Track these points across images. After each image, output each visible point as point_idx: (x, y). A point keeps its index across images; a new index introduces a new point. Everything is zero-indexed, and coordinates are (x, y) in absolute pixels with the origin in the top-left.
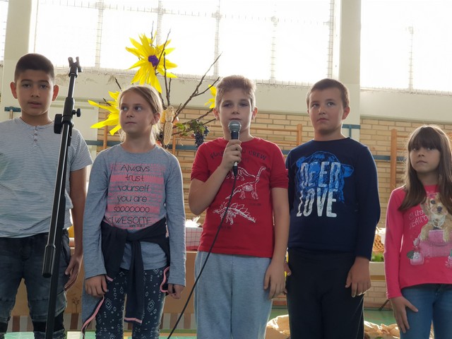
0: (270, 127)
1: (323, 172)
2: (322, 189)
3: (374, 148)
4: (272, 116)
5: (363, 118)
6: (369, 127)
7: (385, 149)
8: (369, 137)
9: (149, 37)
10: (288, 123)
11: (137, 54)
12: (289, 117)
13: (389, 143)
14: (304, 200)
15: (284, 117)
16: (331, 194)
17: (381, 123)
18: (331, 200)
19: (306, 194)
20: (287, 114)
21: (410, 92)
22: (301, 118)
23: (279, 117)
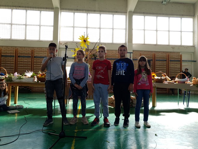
0: (112, 53)
1: (122, 65)
2: (122, 69)
5: (133, 51)
6: (135, 53)
9: (84, 36)
11: (81, 40)
14: (118, 71)
16: (124, 70)
18: (124, 71)
19: (118, 70)
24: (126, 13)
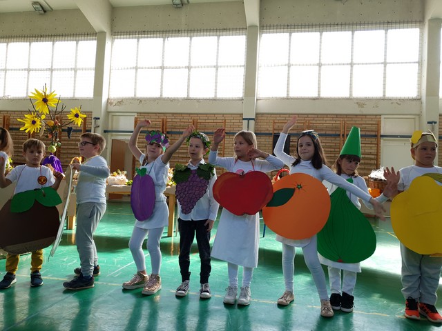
0: (215, 121)
5: (257, 114)
20: (223, 114)
21: (288, 99)
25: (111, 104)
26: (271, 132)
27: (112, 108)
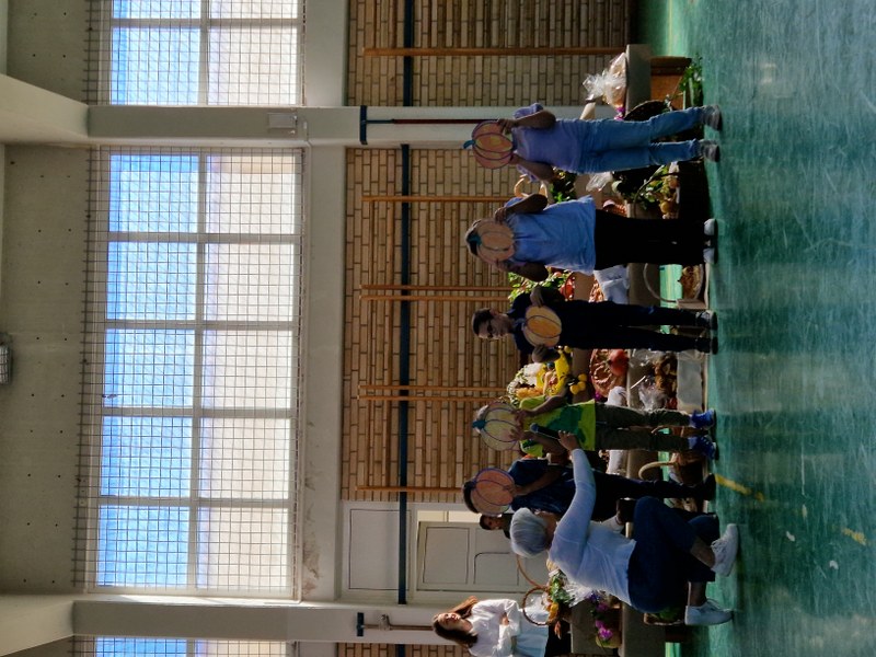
3: (392, 79)
4: (350, 238)
5: (348, 103)
6: (359, 87)
7: (392, 62)
8: (375, 87)
10: (358, 214)
12: (350, 212)
13: (384, 59)
15: (350, 220)
17: (352, 68)
20: (346, 215)
21: (303, 23)
22: (350, 193)
23: (350, 228)
24: (91, 150)
25: (308, 587)
26: (401, 60)
27: (325, 583)
